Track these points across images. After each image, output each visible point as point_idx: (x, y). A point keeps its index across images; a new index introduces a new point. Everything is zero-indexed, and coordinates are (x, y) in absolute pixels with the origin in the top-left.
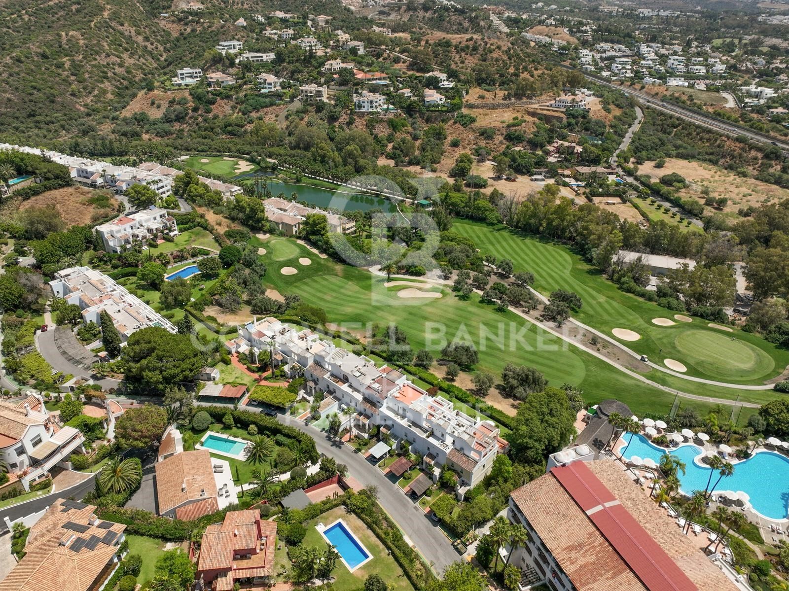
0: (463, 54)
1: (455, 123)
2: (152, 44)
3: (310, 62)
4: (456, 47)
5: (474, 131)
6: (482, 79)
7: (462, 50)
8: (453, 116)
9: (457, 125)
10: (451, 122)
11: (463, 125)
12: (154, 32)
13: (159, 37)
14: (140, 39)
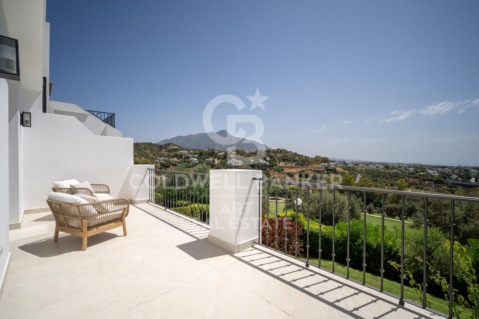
0: (276, 154)
1: (275, 170)
2: (155, 156)
3: (212, 155)
4: (273, 152)
5: (284, 173)
6: (285, 159)
7: (276, 152)
8: (273, 168)
9: (275, 171)
10: (273, 170)
11: (278, 171)
12: (158, 153)
13: (159, 155)
14: (151, 154)
